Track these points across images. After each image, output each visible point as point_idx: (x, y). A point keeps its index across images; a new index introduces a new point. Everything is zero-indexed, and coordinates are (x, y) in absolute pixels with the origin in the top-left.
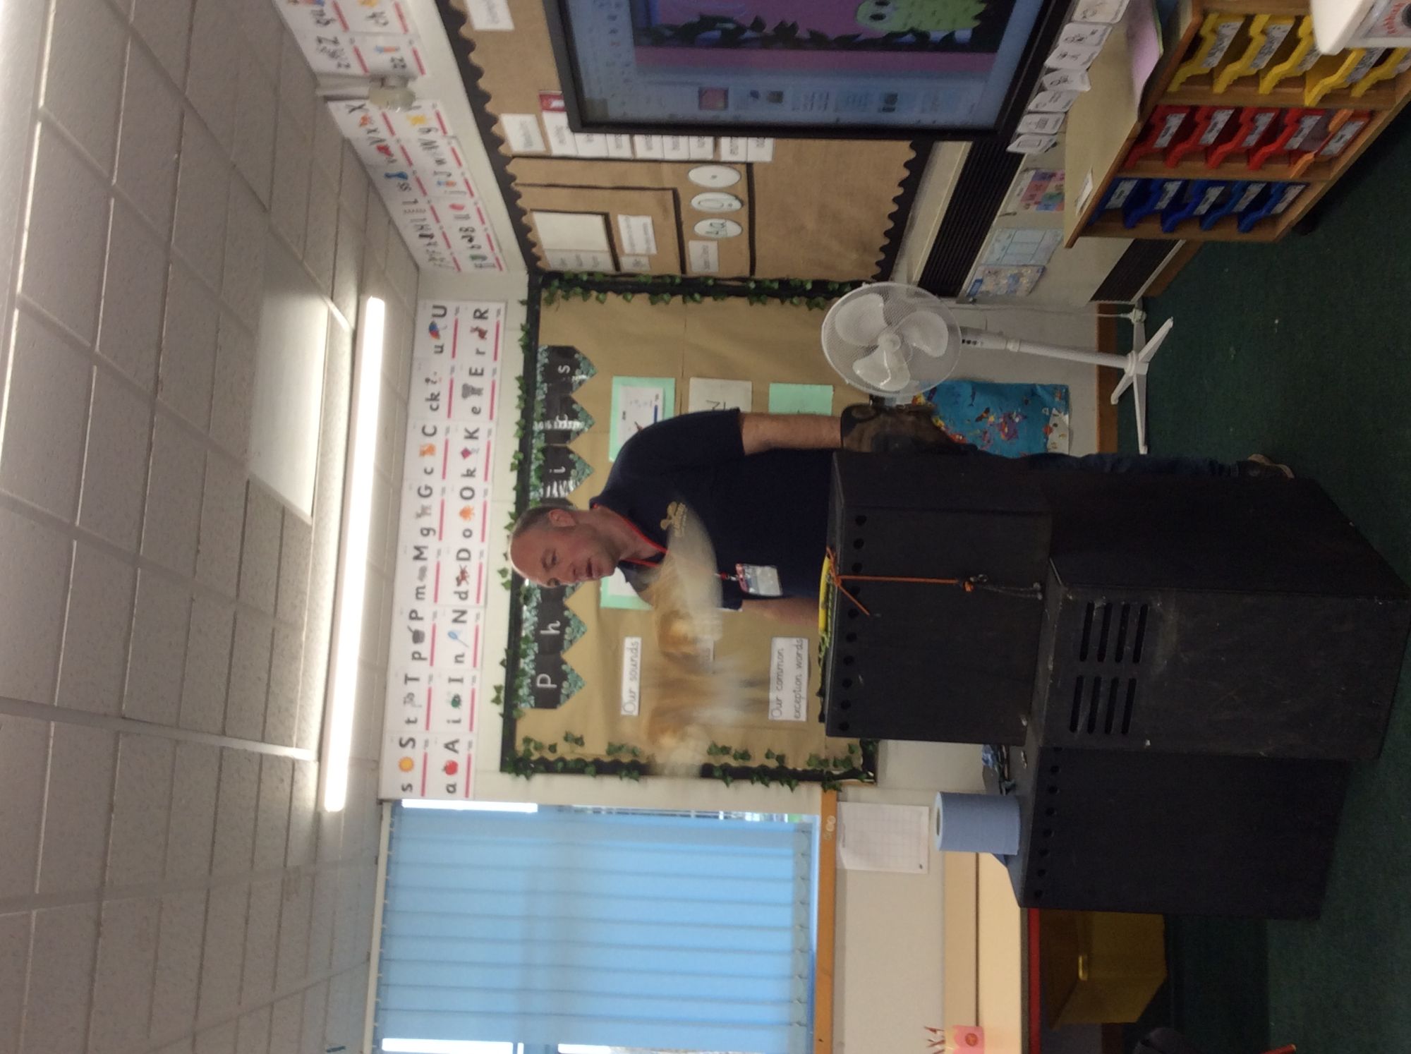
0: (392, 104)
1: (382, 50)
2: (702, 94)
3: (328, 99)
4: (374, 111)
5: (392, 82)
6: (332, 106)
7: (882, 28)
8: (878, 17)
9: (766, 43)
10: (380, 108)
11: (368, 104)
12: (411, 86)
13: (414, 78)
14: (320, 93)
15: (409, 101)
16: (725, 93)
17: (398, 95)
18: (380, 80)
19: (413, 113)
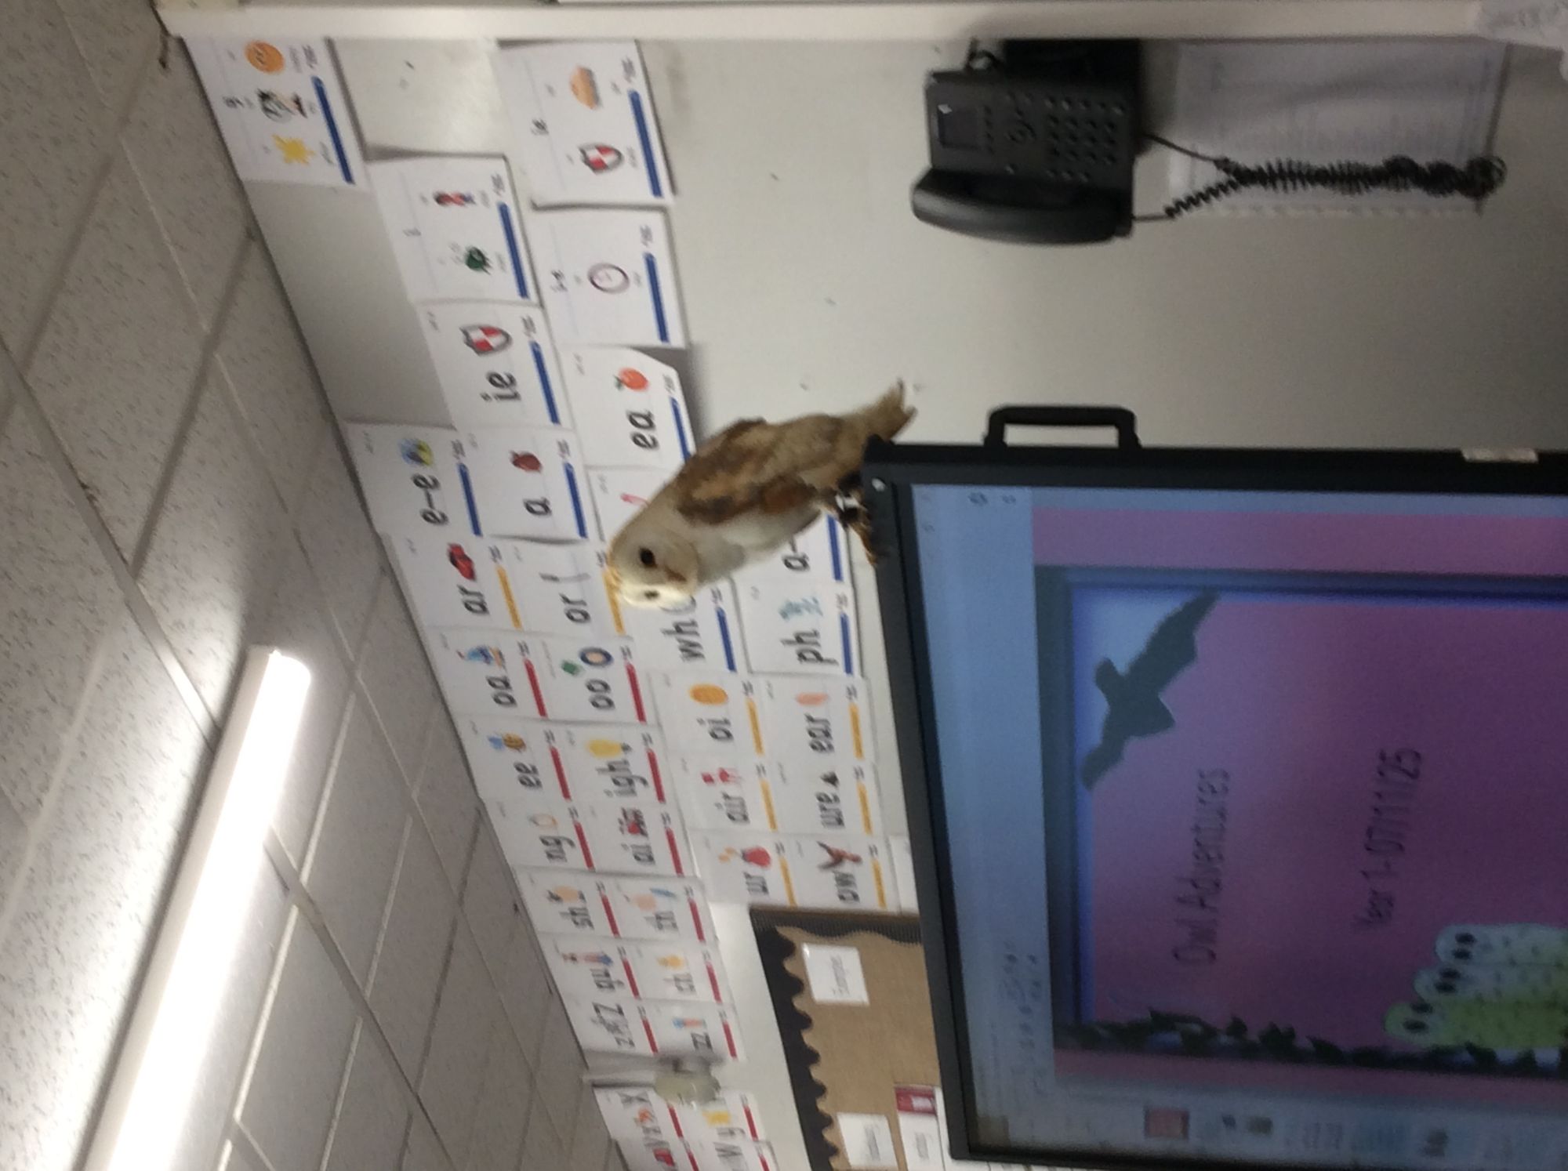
0: (686, 1097)
1: (681, 1023)
2: (1150, 1116)
3: (596, 1085)
4: (658, 1105)
5: (689, 1066)
6: (601, 1096)
7: (1423, 1042)
8: (1416, 1027)
9: (1248, 1052)
10: (666, 1100)
11: (652, 1096)
12: (716, 1072)
13: (719, 1060)
14: (586, 1078)
15: (711, 1092)
16: (1185, 1118)
17: (694, 1086)
18: (674, 1063)
19: (713, 1108)
